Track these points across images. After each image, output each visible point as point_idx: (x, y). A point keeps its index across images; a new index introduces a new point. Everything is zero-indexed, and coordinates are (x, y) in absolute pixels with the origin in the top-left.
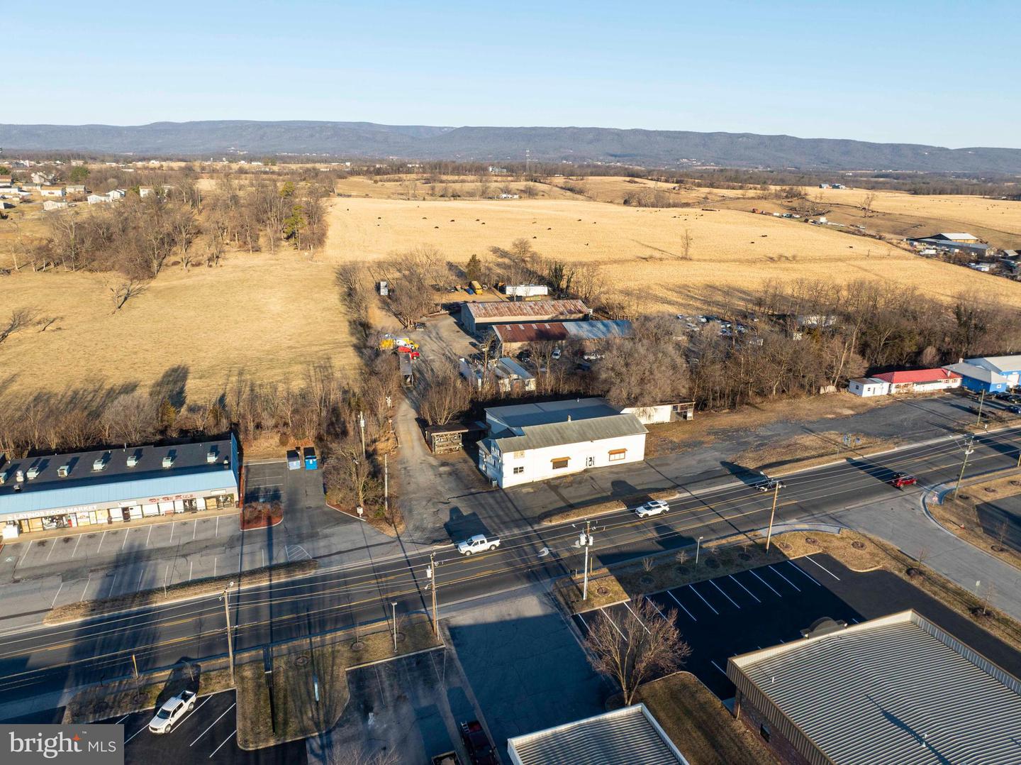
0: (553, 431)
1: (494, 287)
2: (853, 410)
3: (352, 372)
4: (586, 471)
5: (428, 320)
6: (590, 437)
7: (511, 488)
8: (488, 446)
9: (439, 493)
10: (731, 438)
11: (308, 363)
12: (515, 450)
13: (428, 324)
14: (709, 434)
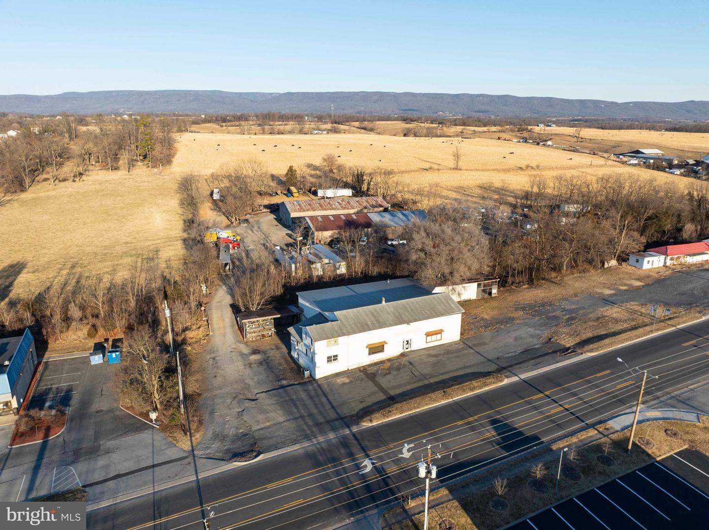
0: (367, 315)
1: (308, 191)
2: (641, 282)
3: (176, 262)
4: (403, 355)
5: (252, 217)
6: (406, 319)
7: (326, 378)
8: (300, 334)
9: (247, 388)
10: (539, 313)
11: (138, 256)
12: (328, 338)
13: (251, 220)
14: (516, 309)
